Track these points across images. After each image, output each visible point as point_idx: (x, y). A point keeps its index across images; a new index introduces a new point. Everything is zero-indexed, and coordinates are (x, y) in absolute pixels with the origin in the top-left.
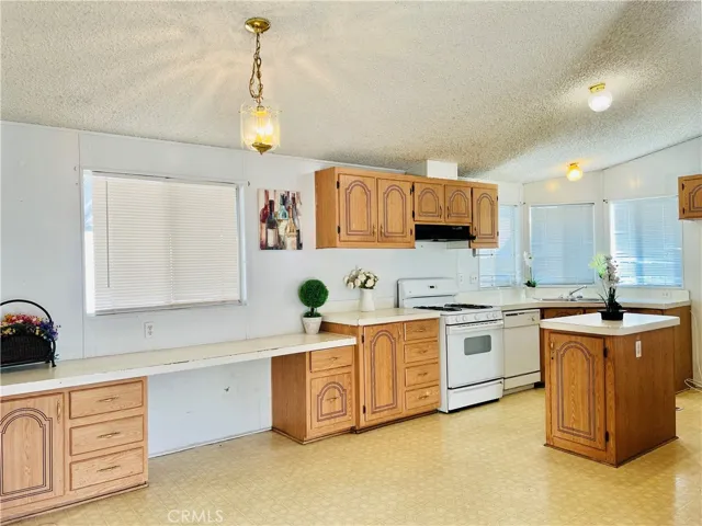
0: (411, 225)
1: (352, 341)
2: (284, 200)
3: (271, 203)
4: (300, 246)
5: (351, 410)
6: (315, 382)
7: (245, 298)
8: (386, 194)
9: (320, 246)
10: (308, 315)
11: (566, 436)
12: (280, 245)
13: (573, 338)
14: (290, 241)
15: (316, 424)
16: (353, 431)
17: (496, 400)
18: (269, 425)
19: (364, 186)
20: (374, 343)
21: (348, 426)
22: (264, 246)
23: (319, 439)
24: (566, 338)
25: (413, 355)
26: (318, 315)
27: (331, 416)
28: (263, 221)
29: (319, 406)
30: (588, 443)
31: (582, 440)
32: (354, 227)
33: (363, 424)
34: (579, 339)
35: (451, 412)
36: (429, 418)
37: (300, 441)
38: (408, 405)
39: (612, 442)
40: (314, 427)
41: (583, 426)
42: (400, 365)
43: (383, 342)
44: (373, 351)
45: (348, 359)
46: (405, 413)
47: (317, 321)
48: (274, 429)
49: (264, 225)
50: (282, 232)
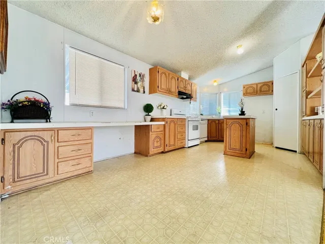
0: (177, 91)
1: (163, 123)
2: (140, 75)
3: (136, 75)
4: (144, 92)
5: (163, 146)
6: (152, 136)
7: (126, 108)
8: (172, 78)
9: (150, 93)
10: (146, 115)
11: (231, 151)
12: (138, 91)
13: (235, 120)
14: (141, 90)
15: (152, 150)
16: (162, 152)
17: (198, 145)
18: (134, 152)
19: (165, 75)
20: (170, 124)
21: (161, 151)
22: (133, 90)
23: (153, 155)
24: (233, 121)
25: (179, 129)
26: (150, 115)
27: (157, 147)
28: (133, 81)
29: (154, 144)
30: (239, 152)
31: (237, 152)
32: (162, 87)
33: (166, 150)
34: (237, 120)
35: (189, 147)
36: (182, 149)
37: (147, 156)
38: (178, 145)
39: (248, 151)
40: (152, 151)
41: (238, 147)
42: (176, 132)
43: (172, 124)
44: (170, 126)
45: (162, 129)
46: (177, 147)
47: (150, 117)
48: (135, 153)
49: (134, 83)
50: (139, 86)
